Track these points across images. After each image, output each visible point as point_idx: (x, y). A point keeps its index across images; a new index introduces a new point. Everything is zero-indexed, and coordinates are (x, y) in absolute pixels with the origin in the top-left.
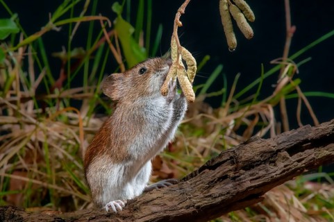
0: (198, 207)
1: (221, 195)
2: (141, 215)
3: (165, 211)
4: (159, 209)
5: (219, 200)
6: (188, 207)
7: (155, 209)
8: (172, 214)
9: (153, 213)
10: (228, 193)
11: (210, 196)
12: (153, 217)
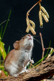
0: (41, 74)
1: (47, 70)
2: (25, 77)
3: (32, 76)
4: (30, 75)
5: (47, 72)
6: (38, 74)
7: (29, 75)
8: (34, 76)
9: (28, 76)
10: (49, 70)
11: (44, 71)
12: (28, 77)
